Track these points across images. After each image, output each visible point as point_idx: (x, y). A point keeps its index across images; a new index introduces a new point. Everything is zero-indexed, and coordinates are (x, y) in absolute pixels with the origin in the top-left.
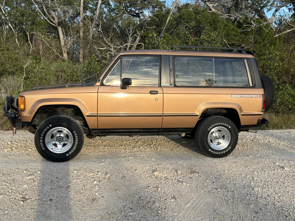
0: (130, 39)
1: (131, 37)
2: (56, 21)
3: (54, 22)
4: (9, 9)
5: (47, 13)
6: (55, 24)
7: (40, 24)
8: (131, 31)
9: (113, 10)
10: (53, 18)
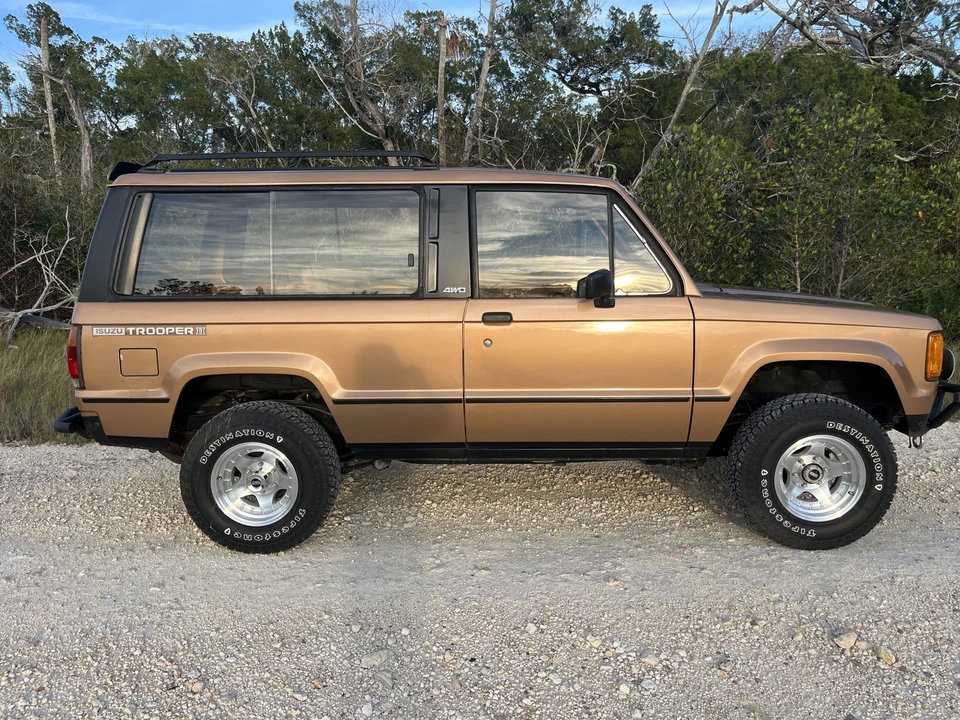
0: (577, 155)
1: (580, 149)
2: (380, 126)
3: (375, 129)
4: (267, 107)
5: (355, 106)
6: (377, 135)
7: (342, 136)
8: (580, 133)
9: (518, 87)
10: (373, 120)
